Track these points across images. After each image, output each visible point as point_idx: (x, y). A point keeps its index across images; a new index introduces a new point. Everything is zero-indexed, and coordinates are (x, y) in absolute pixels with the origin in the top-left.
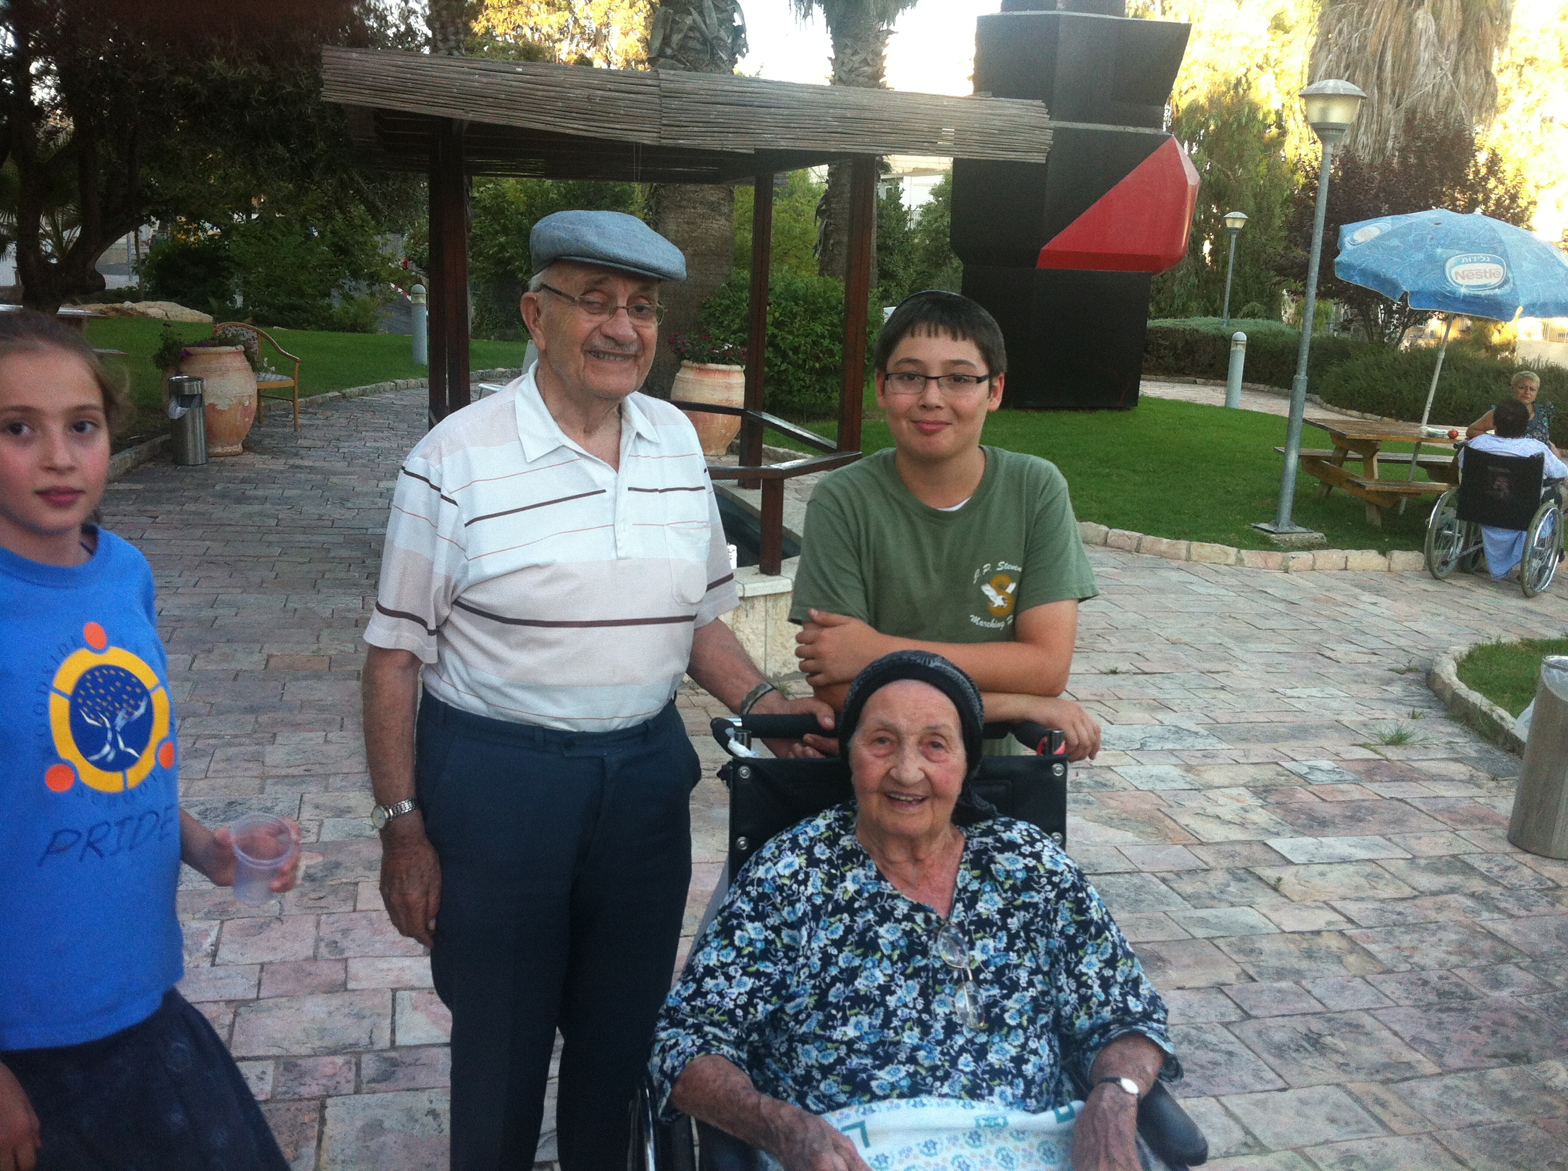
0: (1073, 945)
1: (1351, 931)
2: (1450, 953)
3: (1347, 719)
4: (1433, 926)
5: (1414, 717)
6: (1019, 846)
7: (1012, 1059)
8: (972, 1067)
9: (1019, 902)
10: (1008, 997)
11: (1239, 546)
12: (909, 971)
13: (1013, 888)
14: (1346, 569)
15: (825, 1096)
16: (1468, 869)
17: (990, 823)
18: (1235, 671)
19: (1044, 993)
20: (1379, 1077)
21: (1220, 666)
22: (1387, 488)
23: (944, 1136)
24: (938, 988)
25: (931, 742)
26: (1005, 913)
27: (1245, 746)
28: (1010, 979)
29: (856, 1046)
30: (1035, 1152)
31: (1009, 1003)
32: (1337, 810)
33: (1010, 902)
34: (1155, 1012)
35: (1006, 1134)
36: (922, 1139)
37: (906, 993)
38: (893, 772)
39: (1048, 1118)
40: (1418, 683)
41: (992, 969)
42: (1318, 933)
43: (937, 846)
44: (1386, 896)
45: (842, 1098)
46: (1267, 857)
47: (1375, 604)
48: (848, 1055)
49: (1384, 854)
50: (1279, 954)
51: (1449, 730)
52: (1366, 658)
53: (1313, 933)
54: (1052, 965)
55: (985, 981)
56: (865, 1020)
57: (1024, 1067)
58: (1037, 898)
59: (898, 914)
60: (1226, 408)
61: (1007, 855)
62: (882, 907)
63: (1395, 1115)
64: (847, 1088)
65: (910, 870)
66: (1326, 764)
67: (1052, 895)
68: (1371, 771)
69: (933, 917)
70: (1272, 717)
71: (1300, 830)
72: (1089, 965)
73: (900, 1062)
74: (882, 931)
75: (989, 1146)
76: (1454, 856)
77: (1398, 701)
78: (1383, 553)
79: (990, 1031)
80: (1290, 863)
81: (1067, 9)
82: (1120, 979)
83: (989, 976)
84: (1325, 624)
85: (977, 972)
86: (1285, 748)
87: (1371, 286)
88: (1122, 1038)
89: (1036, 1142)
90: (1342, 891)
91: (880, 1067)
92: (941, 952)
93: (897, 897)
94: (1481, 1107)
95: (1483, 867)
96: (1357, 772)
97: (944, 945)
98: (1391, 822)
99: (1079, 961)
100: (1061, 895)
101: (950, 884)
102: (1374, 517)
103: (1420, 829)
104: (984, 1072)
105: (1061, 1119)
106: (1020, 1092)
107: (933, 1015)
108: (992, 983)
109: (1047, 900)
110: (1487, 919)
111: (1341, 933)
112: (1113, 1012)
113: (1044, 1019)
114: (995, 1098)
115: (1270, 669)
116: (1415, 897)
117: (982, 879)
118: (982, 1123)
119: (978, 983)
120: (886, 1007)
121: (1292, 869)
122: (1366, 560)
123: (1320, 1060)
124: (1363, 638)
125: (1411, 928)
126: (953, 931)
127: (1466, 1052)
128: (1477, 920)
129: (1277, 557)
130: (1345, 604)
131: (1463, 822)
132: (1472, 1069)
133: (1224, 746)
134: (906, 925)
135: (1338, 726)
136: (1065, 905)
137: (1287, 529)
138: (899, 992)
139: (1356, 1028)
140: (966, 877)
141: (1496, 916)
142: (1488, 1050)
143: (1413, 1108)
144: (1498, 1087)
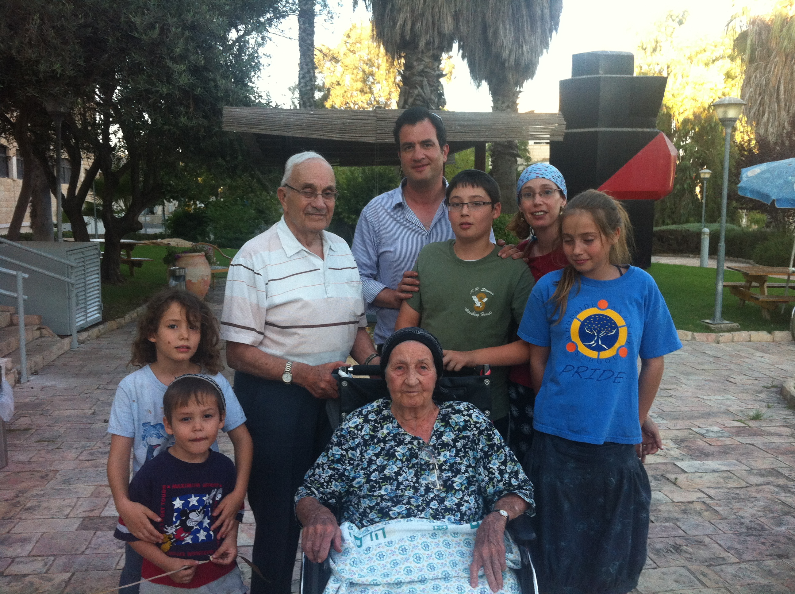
0: (487, 455)
1: (708, 501)
2: (759, 511)
3: (731, 409)
4: (753, 499)
5: (769, 408)
6: (462, 411)
7: (456, 504)
8: (437, 506)
9: (461, 436)
10: (455, 476)
11: (693, 331)
12: (410, 465)
13: (459, 430)
14: (750, 341)
15: (371, 520)
16: (779, 474)
17: (452, 402)
18: (680, 389)
19: (473, 477)
20: (705, 564)
21: (673, 387)
22: (771, 299)
23: (419, 534)
24: (422, 472)
25: (421, 366)
26: (455, 441)
27: (675, 421)
28: (456, 469)
29: (384, 497)
30: (462, 542)
31: (456, 479)
32: (717, 449)
33: (457, 436)
34: (525, 486)
35: (449, 534)
36: (409, 535)
37: (409, 475)
38: (406, 381)
39: (466, 527)
40: (776, 392)
41: (449, 464)
42: (691, 502)
43: (426, 412)
44: (731, 486)
45: (377, 520)
46: (674, 470)
47: (762, 357)
48: (381, 501)
49: (735, 468)
50: (669, 512)
51: (786, 413)
52: (751, 382)
53: (689, 502)
54: (476, 464)
55: (445, 470)
56: (389, 487)
57: (461, 508)
58: (468, 433)
59: (406, 441)
60: (701, 267)
61: (457, 415)
62: (399, 439)
63: (710, 579)
64: (380, 515)
65: (413, 423)
66: (715, 429)
67: (476, 433)
68: (739, 432)
69: (421, 442)
70: (693, 408)
71: (693, 457)
72: (494, 464)
73: (403, 504)
74: (398, 449)
75: (440, 539)
76: (773, 469)
77: (763, 401)
78: (770, 332)
79: (447, 492)
80: (686, 472)
81: (604, 73)
82: (509, 471)
83: (447, 468)
84: (732, 367)
85: (440, 466)
86: (697, 422)
87: (756, 198)
88: (506, 495)
89: (463, 538)
90: (709, 484)
91: (394, 506)
92: (424, 456)
93: (406, 434)
94: (756, 577)
95: (787, 473)
96: (731, 432)
97: (426, 454)
98: (743, 454)
99: (490, 462)
100: (481, 433)
101: (430, 428)
102: (766, 315)
103: (757, 457)
104: (442, 509)
105: (472, 527)
106: (458, 518)
107: (421, 485)
108: (448, 470)
109: (474, 435)
110: (783, 496)
111: (704, 502)
112: (504, 485)
113: (472, 488)
114: (446, 520)
115: (698, 388)
116: (747, 487)
117: (445, 426)
118: (436, 528)
119: (441, 470)
120: (398, 481)
121: (685, 475)
122: (760, 336)
123: (678, 556)
124: (751, 373)
125: (739, 500)
126: (431, 448)
127: (755, 553)
128: (777, 497)
129: (713, 336)
130: (746, 357)
131: (782, 454)
132: (757, 561)
133: (665, 422)
134: (409, 446)
135: (728, 412)
136: (483, 438)
137: (719, 322)
138: (404, 474)
139: (700, 543)
140: (438, 425)
141: (788, 495)
142: (768, 553)
143: (720, 576)
144: (768, 568)
